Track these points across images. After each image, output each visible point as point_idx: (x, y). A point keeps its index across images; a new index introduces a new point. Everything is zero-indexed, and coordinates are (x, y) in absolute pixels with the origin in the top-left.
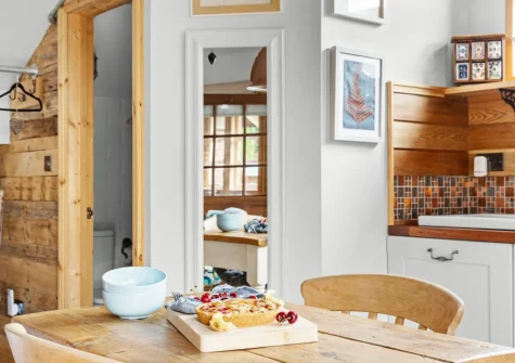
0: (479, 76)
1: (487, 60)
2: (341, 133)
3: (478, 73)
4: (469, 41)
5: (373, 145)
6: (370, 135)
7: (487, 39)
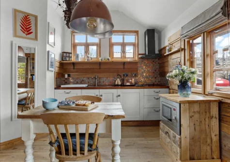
1: (69, 57)
2: (50, 69)
3: (68, 59)
4: (66, 53)
5: (52, 71)
6: (53, 69)
7: (69, 53)
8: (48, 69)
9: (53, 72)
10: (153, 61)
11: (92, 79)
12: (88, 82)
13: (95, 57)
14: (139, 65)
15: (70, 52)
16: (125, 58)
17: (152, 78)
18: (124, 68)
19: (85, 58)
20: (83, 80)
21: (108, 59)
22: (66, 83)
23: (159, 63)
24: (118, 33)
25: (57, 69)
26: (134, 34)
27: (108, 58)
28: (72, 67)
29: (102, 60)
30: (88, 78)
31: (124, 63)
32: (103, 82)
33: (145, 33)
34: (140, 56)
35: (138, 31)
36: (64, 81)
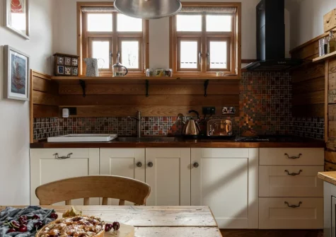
0: (68, 73)
1: (71, 66)
2: (11, 95)
3: (68, 71)
4: (64, 56)
5: (22, 101)
6: (23, 97)
7: (72, 57)
8: (5, 96)
9: (26, 104)
10: (277, 79)
11: (129, 120)
12: (120, 128)
13: (136, 66)
14: (241, 87)
15: (75, 53)
16: (209, 69)
17: (273, 119)
18: (205, 95)
19: (110, 69)
20: (106, 124)
21: (168, 73)
22: (65, 131)
23: (290, 83)
24: (190, 8)
25: (37, 96)
26: (230, 11)
27: (168, 69)
28: (80, 92)
29: (151, 73)
30: (120, 119)
31: (206, 83)
32: (156, 128)
33: (258, 7)
34: (244, 66)
35: (240, 4)
36: (61, 124)
